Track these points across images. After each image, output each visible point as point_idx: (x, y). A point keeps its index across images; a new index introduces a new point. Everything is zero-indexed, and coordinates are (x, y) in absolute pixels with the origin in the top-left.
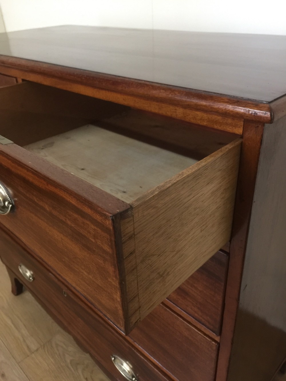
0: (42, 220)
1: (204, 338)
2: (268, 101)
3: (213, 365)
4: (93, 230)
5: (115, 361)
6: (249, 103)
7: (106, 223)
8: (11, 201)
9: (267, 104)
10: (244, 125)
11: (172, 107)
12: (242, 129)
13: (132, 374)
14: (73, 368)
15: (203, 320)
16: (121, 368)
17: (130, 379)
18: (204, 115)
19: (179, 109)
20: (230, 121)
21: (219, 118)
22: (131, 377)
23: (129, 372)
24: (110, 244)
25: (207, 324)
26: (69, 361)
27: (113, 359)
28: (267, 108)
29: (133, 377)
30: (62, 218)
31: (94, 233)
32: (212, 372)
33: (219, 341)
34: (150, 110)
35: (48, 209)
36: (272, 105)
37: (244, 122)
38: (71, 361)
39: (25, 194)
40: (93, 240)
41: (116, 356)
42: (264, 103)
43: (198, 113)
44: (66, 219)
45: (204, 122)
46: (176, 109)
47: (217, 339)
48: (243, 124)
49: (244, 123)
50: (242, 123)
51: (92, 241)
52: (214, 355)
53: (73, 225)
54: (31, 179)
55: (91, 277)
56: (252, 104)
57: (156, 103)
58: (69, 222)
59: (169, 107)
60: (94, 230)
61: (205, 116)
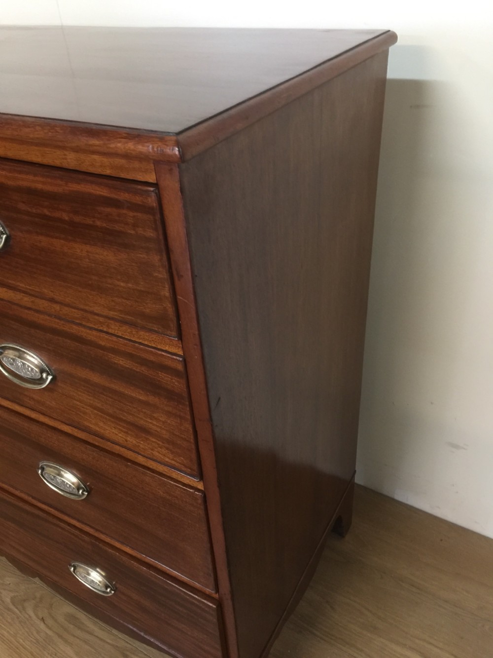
0: (56, 238)
1: (184, 490)
2: (175, 132)
3: (204, 528)
4: (132, 219)
5: (75, 571)
6: (153, 137)
7: (148, 201)
8: (4, 230)
9: (174, 136)
10: (155, 169)
11: (59, 152)
12: (155, 174)
13: (105, 582)
14: (17, 608)
15: (177, 464)
16: (87, 580)
17: (104, 592)
18: (103, 159)
19: (70, 153)
20: (136, 165)
21: (123, 161)
22: (104, 589)
23: (100, 582)
24: (153, 226)
25: (184, 469)
26: (8, 600)
27: (72, 569)
28: (173, 142)
29: (107, 587)
30: (89, 221)
31: (132, 221)
32: (206, 538)
33: (203, 489)
34: (30, 159)
35: (67, 218)
36: (181, 137)
37: (154, 164)
38: (12, 599)
39: (30, 210)
40: (133, 232)
41: (77, 564)
42: (171, 136)
43: (95, 157)
44: (94, 221)
45: (106, 169)
46: (65, 155)
47: (200, 486)
48: (153, 168)
49: (154, 166)
50: (152, 165)
51: (131, 234)
52: (202, 512)
53: (104, 225)
54: (40, 186)
55: (130, 285)
56: (156, 137)
57: (36, 148)
58: (98, 223)
59: (55, 152)
60: (134, 217)
61: (106, 160)
